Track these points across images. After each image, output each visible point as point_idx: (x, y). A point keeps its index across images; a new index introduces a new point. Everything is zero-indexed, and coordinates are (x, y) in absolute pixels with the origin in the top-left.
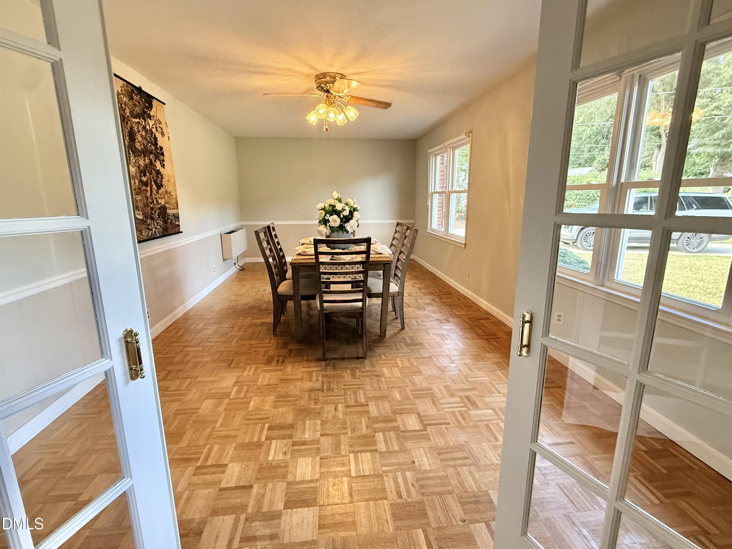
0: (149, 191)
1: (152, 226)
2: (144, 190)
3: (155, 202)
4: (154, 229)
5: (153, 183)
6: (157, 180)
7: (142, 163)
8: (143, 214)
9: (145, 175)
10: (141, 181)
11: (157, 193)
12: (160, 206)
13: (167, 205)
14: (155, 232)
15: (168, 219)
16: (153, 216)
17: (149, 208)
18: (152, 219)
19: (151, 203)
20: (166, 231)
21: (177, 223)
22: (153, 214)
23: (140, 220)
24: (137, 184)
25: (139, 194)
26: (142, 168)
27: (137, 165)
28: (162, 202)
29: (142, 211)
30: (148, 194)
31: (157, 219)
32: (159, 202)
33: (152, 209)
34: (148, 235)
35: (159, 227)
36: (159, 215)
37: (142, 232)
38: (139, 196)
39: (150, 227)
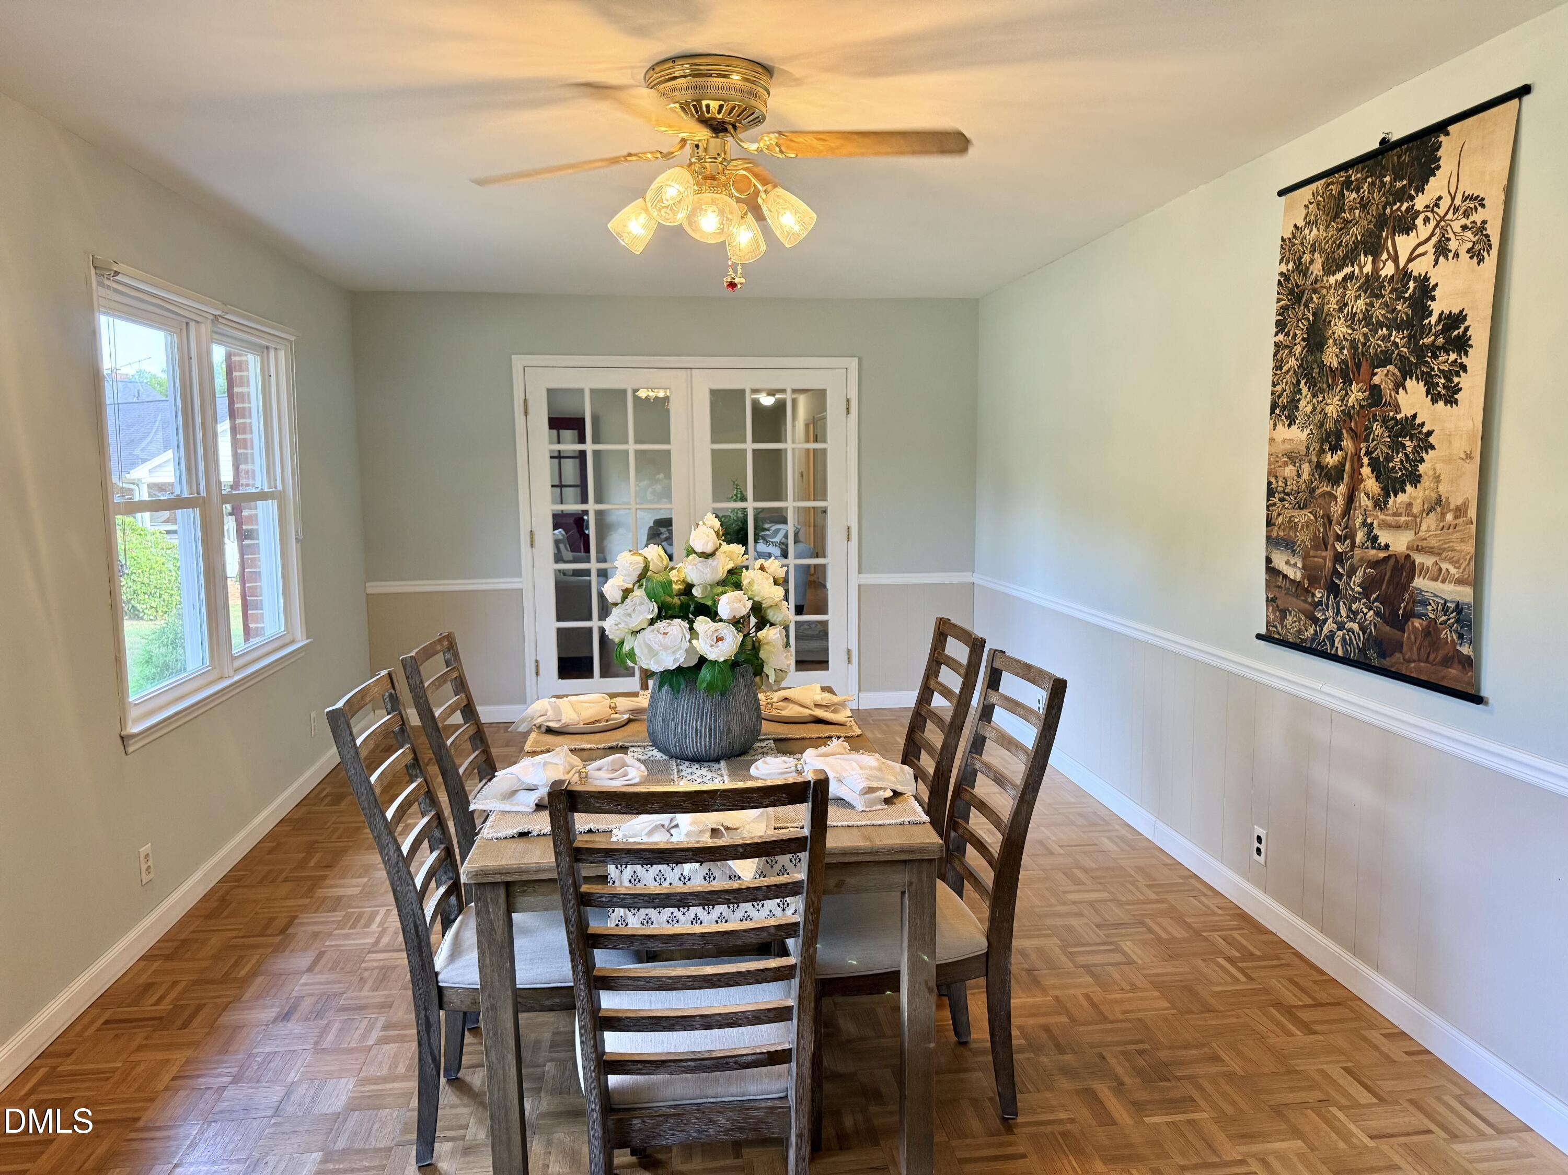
0: (1340, 500)
1: (1329, 614)
2: (1324, 495)
3: (1360, 536)
4: (1330, 626)
5: (1366, 471)
6: (1389, 459)
7: (1333, 407)
8: (1304, 568)
9: (1335, 448)
10: (1319, 466)
11: (1380, 504)
12: (1382, 555)
13: (1419, 559)
14: (1331, 636)
15: (1410, 615)
16: (1342, 584)
17: (1329, 554)
18: (1333, 590)
19: (1338, 538)
20: (1383, 655)
21: (1465, 650)
22: (1340, 576)
23: (1293, 581)
24: (1305, 476)
25: (1305, 506)
26: (1329, 425)
27: (1317, 418)
28: (1399, 542)
29: (1305, 558)
30: (1337, 509)
31: (1355, 600)
32: (1382, 540)
33: (1339, 558)
34: (1300, 631)
35: (1356, 627)
36: (1368, 587)
37: (1283, 618)
38: (1306, 512)
39: (1319, 615)
